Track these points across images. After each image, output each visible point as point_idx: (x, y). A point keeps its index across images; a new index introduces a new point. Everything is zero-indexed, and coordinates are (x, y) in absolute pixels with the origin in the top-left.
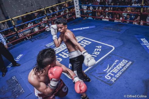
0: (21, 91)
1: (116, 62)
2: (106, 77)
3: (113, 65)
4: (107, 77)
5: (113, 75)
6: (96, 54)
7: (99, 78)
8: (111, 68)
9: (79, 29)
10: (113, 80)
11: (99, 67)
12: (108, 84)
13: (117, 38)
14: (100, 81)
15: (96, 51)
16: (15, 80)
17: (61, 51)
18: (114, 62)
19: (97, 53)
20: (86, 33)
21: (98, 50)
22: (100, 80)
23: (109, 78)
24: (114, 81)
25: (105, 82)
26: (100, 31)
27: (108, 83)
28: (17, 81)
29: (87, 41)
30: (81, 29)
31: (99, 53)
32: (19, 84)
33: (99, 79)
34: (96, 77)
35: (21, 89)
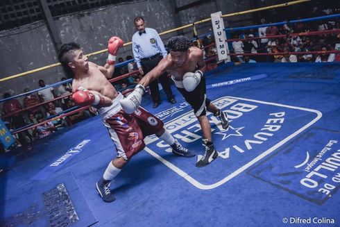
0: (71, 217)
1: (330, 144)
2: (302, 182)
3: (323, 151)
4: (305, 182)
5: (326, 177)
6: (270, 129)
7: (282, 185)
8: (316, 160)
9: (226, 83)
10: (327, 189)
11: (281, 159)
12: (311, 200)
13: (326, 93)
14: (286, 192)
15: (272, 123)
16: (63, 193)
17: (178, 128)
18: (324, 145)
19: (273, 128)
20: (244, 89)
21: (275, 122)
22: (287, 190)
23: (313, 184)
24: (329, 192)
25: (301, 196)
26: (280, 82)
27: (311, 197)
28: (66, 195)
29: (245, 105)
30: (231, 82)
31: (278, 127)
32: (69, 201)
33: (283, 188)
34: (272, 184)
35: (73, 212)
